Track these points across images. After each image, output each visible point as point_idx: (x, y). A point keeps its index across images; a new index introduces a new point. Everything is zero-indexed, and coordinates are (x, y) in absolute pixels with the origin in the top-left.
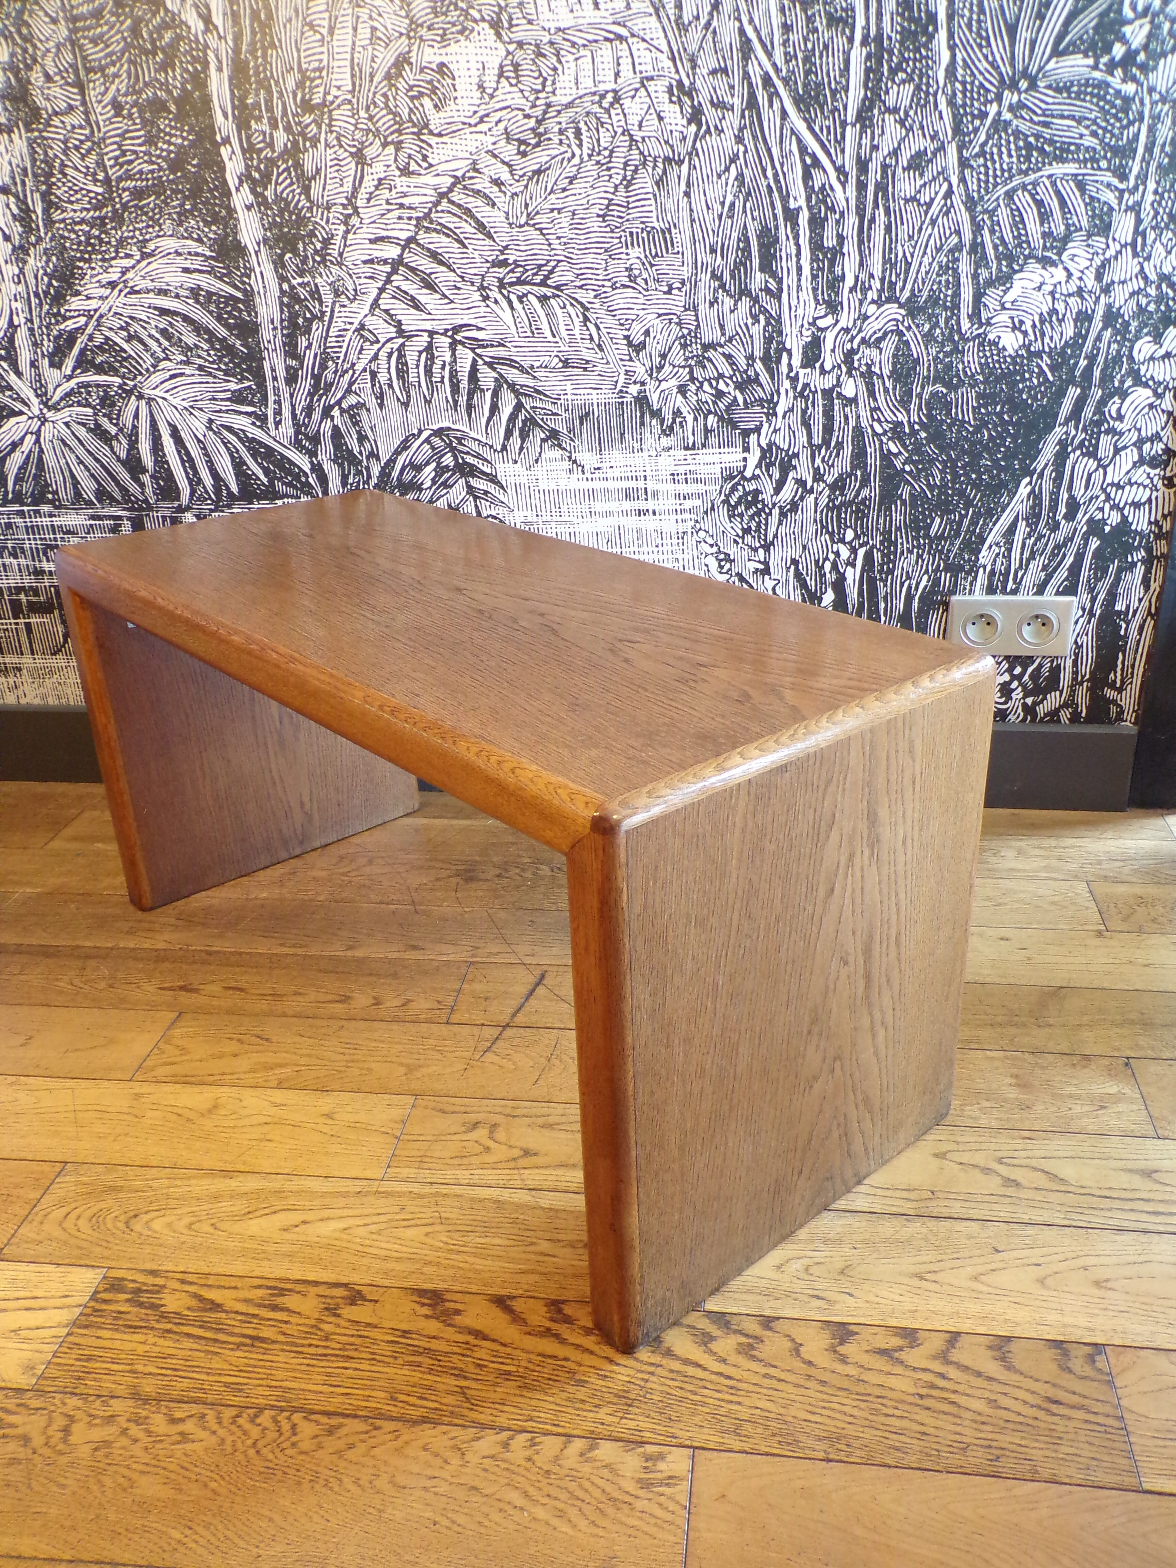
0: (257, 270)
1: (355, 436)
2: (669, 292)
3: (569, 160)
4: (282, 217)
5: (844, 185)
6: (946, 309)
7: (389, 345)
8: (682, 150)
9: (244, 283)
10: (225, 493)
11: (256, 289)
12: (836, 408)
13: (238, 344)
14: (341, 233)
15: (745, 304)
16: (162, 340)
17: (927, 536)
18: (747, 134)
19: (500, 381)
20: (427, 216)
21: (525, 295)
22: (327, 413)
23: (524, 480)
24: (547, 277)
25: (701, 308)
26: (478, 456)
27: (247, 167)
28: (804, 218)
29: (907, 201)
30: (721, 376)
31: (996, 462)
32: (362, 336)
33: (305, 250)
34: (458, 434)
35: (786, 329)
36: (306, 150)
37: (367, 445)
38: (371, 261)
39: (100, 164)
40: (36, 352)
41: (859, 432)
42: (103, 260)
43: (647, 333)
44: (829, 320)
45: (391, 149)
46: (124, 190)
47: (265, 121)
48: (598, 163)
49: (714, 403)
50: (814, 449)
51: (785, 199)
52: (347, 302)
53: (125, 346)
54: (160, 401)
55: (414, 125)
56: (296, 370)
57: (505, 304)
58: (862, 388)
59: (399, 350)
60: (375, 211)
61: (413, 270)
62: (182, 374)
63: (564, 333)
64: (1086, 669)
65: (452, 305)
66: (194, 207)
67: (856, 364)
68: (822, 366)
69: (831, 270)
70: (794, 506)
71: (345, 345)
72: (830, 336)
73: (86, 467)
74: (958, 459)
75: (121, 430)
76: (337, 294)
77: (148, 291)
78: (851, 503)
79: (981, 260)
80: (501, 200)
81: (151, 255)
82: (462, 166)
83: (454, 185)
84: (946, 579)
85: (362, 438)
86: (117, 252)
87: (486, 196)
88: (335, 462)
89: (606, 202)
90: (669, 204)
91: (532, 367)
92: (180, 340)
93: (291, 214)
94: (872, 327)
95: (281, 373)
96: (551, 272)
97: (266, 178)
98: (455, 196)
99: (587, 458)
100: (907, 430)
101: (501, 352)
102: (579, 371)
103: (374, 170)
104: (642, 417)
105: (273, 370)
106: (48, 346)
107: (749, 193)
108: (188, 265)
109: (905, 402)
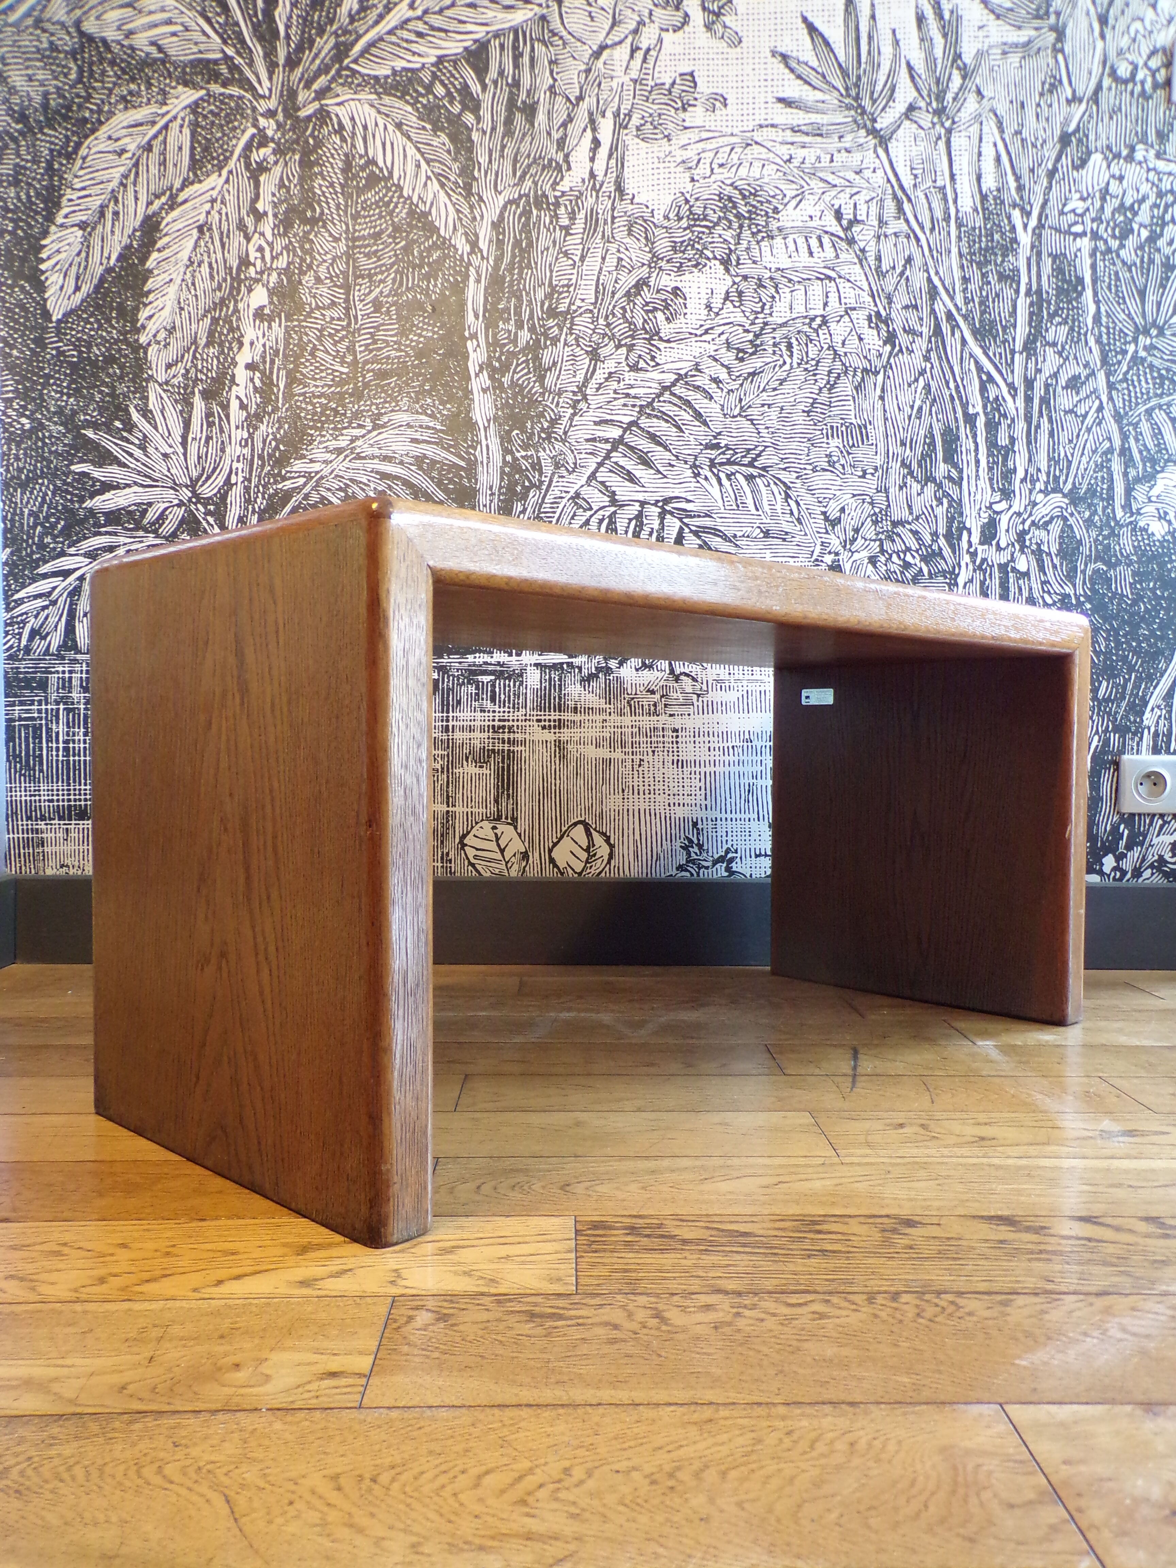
0: (484, 443)
2: (863, 476)
3: (781, 367)
4: (515, 399)
5: (1014, 397)
6: (1103, 499)
7: (601, 512)
8: (878, 364)
9: (469, 454)
11: (479, 459)
12: (1011, 580)
14: (568, 415)
15: (930, 488)
17: (1095, 699)
18: (933, 355)
20: (650, 404)
21: (733, 474)
24: (754, 460)
25: (891, 490)
27: (489, 357)
28: (981, 422)
29: (1066, 412)
30: (908, 549)
31: (1152, 632)
32: (576, 504)
33: (532, 428)
35: (967, 511)
36: (546, 347)
38: (594, 440)
39: (351, 349)
40: (247, 509)
42: (335, 429)
43: (843, 510)
44: (1003, 505)
45: (624, 350)
46: (368, 371)
47: (512, 322)
48: (806, 370)
49: (902, 573)
51: (965, 406)
52: (565, 473)
55: (646, 332)
57: (714, 481)
58: (1034, 563)
59: (610, 517)
60: (602, 399)
61: (632, 448)
63: (767, 508)
65: (665, 480)
66: (433, 388)
67: (1027, 543)
68: (998, 544)
69: (1004, 464)
71: (559, 511)
72: (1004, 519)
74: (1120, 628)
76: (557, 466)
77: (373, 457)
79: (1129, 462)
80: (718, 395)
81: (383, 426)
82: (685, 367)
83: (677, 380)
86: (350, 423)
87: (705, 391)
89: (811, 401)
90: (866, 405)
91: (735, 536)
93: (523, 397)
94: (1041, 513)
96: (759, 455)
97: (505, 368)
98: (677, 390)
100: (1074, 602)
101: (707, 522)
102: (779, 542)
103: (606, 366)
106: (261, 503)
107: (935, 400)
108: (417, 436)
109: (1071, 576)
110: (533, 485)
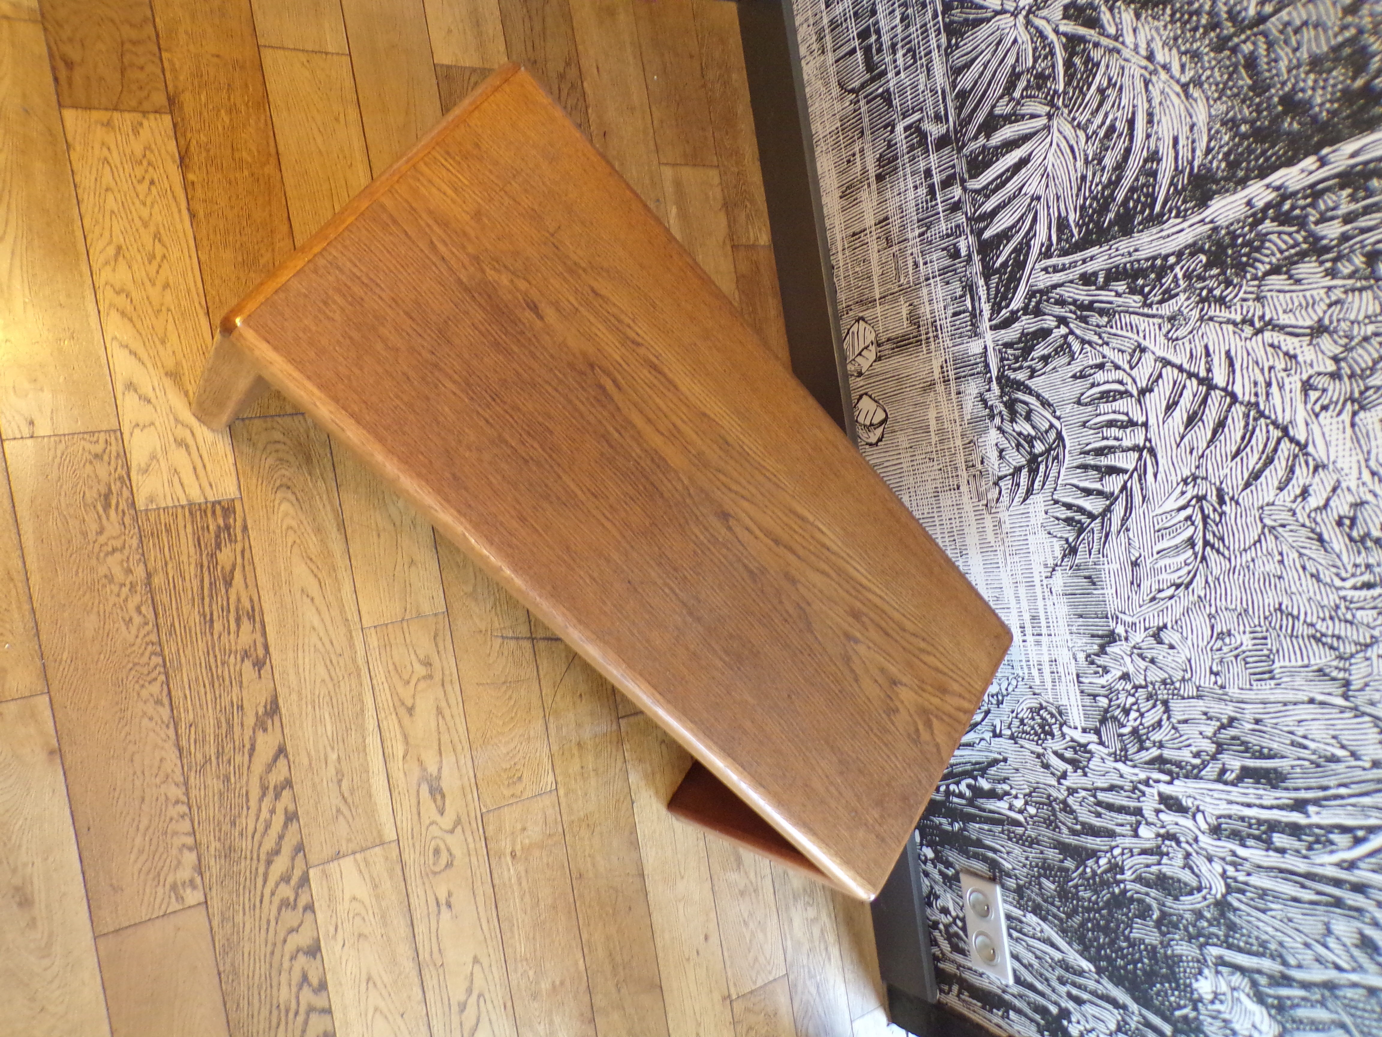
0: (1185, 225)
1: (1046, 352)
2: (1212, 672)
3: (1337, 575)
4: (1243, 245)
5: (1339, 865)
6: (1227, 936)
7: (1130, 381)
8: (1361, 699)
9: (1170, 211)
10: (982, 225)
11: (1166, 226)
12: (1128, 817)
13: (1111, 215)
14: (1233, 316)
15: (1209, 746)
16: (1104, 128)
17: (1040, 875)
19: (1111, 497)
20: (1261, 414)
21: (1193, 524)
22: (1062, 321)
23: (1033, 521)
24: (1213, 547)
25: (1201, 703)
26: (1046, 477)
27: (1294, 194)
28: (1299, 818)
29: (1326, 924)
30: (1142, 715)
31: (1103, 947)
32: (1134, 351)
33: (1211, 277)
34: (1061, 457)
35: (1191, 783)
36: (1322, 264)
37: (1040, 365)
38: (1208, 354)
41: (1111, 834)
42: (1176, 39)
43: (1172, 647)
44: (1204, 826)
45: (1331, 367)
46: (1254, 43)
47: (1353, 207)
48: (1337, 607)
49: (1119, 706)
50: (1094, 791)
51: (1316, 802)
52: (1164, 330)
53: (1094, 88)
54: (1049, 139)
55: (1362, 393)
56: (1094, 283)
57: (1182, 502)
58: (1148, 845)
59: (1126, 392)
60: (1260, 354)
61: (1204, 401)
62: (1075, 158)
63: (1162, 563)
64: (967, 975)
65: (1174, 446)
66: (1244, 137)
67: (1167, 842)
68: (1162, 811)
69: (1249, 836)
70: (1046, 766)
71: (1124, 333)
72: (1189, 823)
73: (982, 73)
74: (1101, 916)
75: (1018, 103)
76: (1172, 319)
77: (1149, 101)
78: (1055, 815)
79: (1275, 981)
80: (1286, 497)
81: (1188, 96)
82: (1318, 451)
83: (1298, 443)
84: (1011, 883)
85: (1045, 359)
86: (1185, 53)
87: (1289, 480)
88: (1022, 333)
89: (1295, 613)
90: (1299, 681)
91: (1128, 530)
92: (1107, 150)
93: (1248, 255)
94: (1201, 864)
95: (1090, 267)
96: (1218, 551)
97: (1284, 219)
98: (1285, 445)
99: (1059, 580)
100: (1119, 877)
101: (1137, 499)
102: (1129, 578)
103: (1306, 348)
104: (1098, 636)
105: (1092, 258)
107: (1318, 766)
108: (1182, 142)
109: (1139, 879)
110: (1146, 296)
